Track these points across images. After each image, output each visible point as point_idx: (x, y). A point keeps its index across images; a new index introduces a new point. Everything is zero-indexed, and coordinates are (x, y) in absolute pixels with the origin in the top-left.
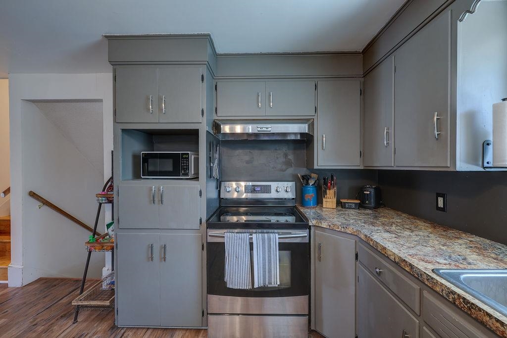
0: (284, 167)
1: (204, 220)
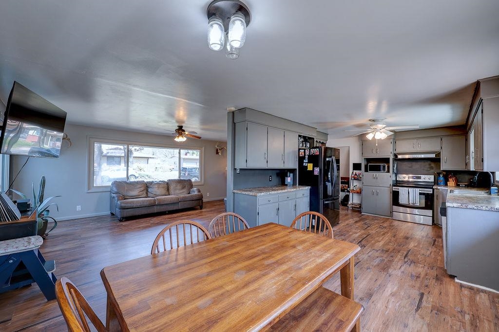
0: (429, 169)
1: (391, 185)
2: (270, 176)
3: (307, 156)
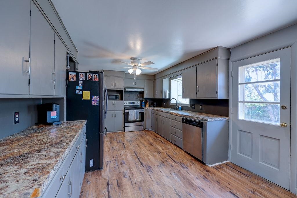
0: (137, 98)
1: (124, 109)
2: (18, 113)
3: (82, 81)
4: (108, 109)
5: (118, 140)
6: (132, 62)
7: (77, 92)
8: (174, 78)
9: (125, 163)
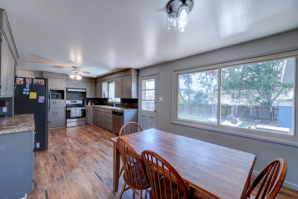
0: (80, 97)
1: (65, 107)
3: (29, 85)
4: (51, 108)
5: (60, 133)
6: (73, 70)
7: (24, 93)
8: (112, 82)
9: (67, 144)
